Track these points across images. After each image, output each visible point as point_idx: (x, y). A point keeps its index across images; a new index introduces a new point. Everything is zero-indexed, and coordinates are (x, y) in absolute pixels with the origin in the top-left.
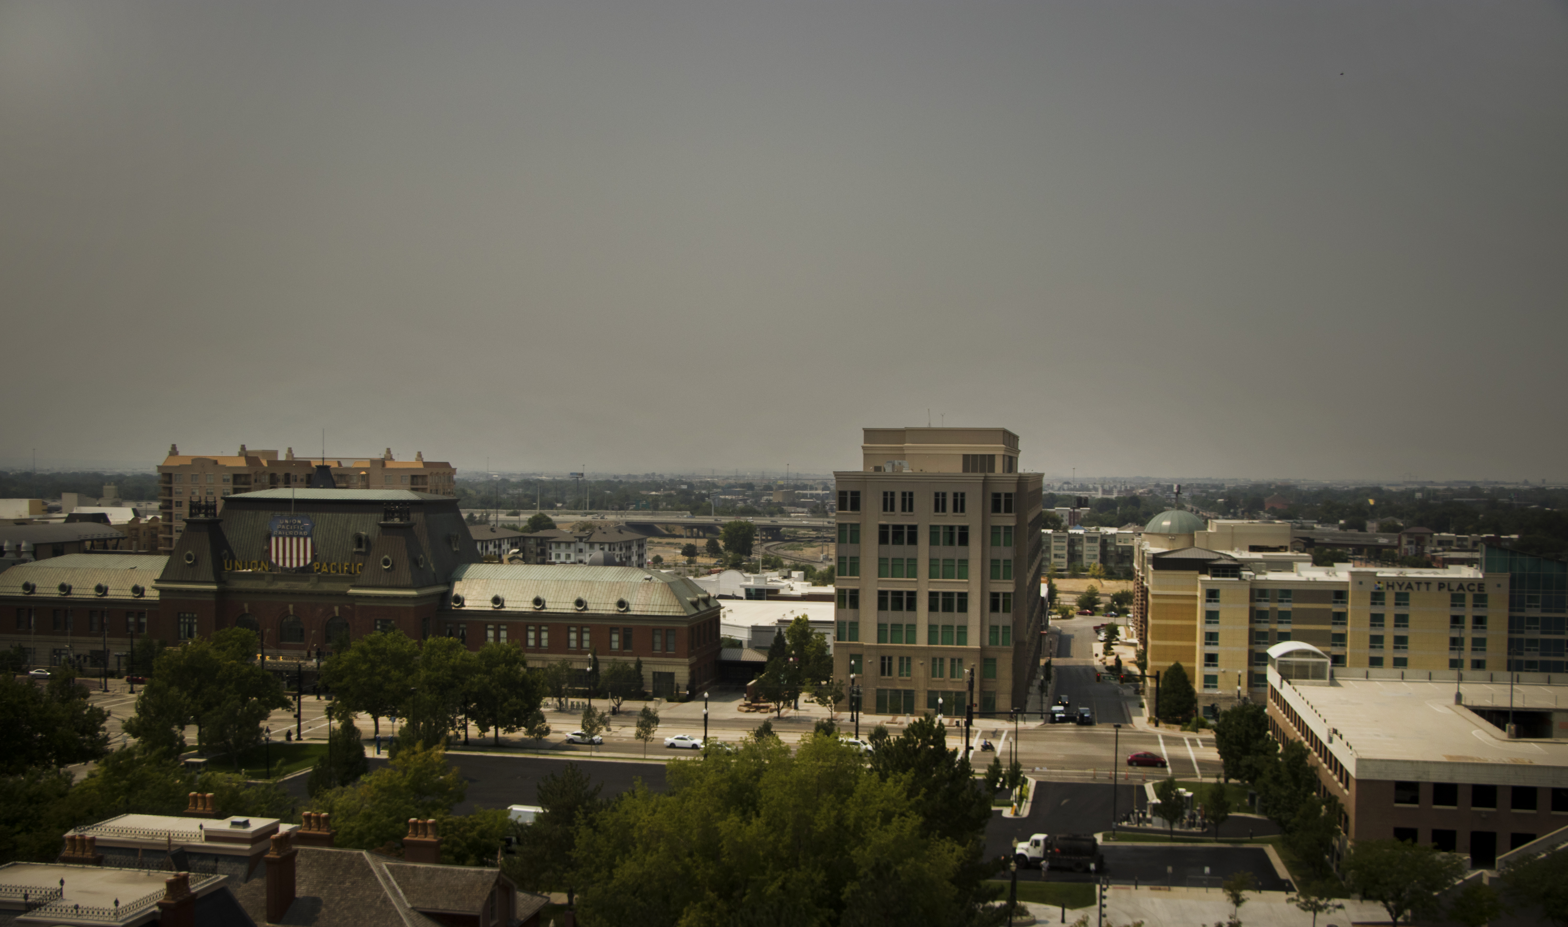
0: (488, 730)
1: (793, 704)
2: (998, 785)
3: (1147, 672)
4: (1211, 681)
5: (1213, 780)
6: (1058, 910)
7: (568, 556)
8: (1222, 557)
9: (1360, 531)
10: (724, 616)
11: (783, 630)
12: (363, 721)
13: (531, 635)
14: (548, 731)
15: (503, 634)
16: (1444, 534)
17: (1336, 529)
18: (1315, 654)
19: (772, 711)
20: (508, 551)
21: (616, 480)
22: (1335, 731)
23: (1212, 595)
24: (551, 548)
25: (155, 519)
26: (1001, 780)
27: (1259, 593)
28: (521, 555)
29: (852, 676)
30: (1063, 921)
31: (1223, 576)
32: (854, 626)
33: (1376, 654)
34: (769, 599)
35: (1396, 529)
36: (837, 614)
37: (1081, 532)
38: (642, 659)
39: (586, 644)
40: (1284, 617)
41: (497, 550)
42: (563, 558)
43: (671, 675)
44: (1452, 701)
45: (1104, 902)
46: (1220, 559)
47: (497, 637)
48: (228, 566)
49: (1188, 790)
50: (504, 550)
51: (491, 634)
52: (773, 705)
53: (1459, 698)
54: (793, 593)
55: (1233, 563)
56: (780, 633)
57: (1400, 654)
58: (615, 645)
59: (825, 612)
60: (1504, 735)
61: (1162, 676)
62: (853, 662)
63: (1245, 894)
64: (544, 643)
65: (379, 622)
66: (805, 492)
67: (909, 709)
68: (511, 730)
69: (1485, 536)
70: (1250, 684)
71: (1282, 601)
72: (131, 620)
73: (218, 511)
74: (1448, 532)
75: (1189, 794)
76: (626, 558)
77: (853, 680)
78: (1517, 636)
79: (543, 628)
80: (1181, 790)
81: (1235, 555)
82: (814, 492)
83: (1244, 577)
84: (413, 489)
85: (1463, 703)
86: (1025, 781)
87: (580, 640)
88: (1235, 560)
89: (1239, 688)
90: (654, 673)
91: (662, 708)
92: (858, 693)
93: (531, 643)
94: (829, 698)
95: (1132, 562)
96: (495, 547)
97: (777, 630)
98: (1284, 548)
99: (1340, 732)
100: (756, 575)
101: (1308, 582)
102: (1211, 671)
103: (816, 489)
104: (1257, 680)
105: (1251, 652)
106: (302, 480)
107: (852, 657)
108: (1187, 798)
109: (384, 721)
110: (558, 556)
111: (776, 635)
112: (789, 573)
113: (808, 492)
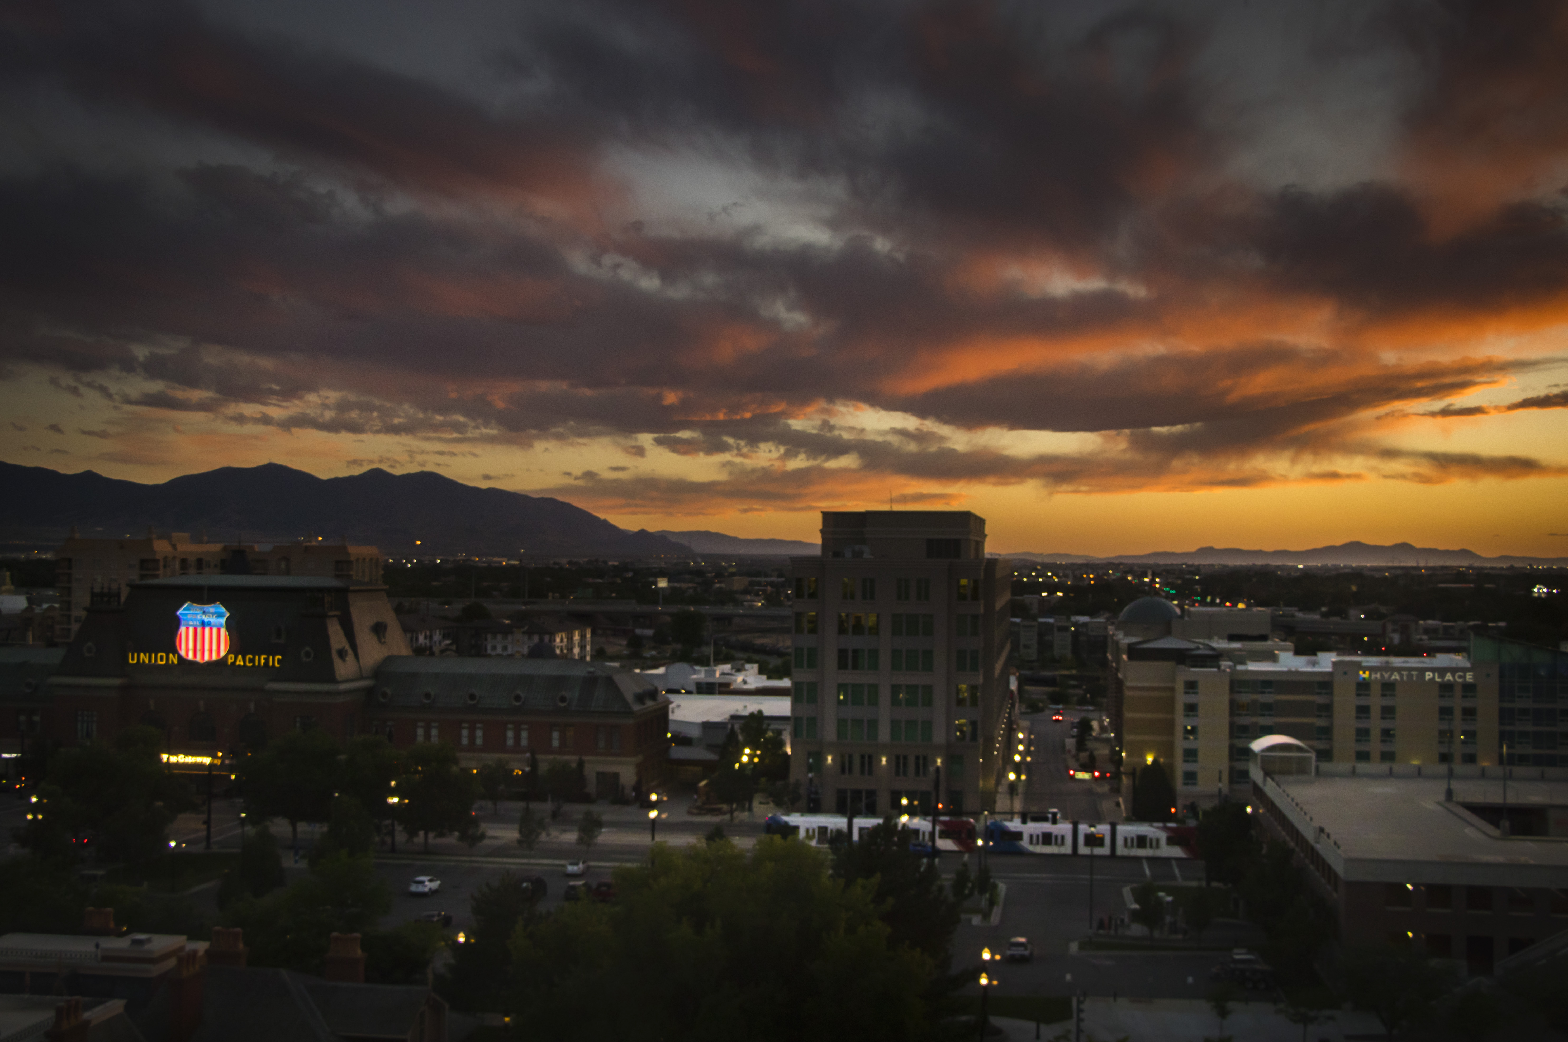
0: (417, 835)
1: (747, 805)
2: (967, 892)
3: (1122, 769)
4: (1190, 777)
5: (1194, 884)
6: (1031, 1025)
7: (505, 648)
8: (1201, 646)
9: (1342, 618)
10: (673, 712)
11: (736, 726)
12: (280, 827)
13: (465, 733)
14: (483, 836)
15: (434, 732)
16: (1430, 622)
17: (1317, 617)
18: (1298, 749)
19: (724, 813)
20: (440, 643)
21: (557, 567)
22: (1322, 830)
23: (1191, 686)
24: (486, 639)
25: (51, 608)
26: (970, 885)
27: (1238, 684)
28: (454, 647)
29: (810, 775)
30: (1038, 1037)
31: (1202, 666)
32: (813, 721)
33: (1363, 748)
34: (721, 693)
35: (1381, 617)
36: (793, 709)
37: (1051, 621)
38: (585, 758)
39: (524, 742)
40: (1267, 709)
41: (427, 641)
42: (499, 650)
43: (616, 776)
44: (1442, 797)
45: (1082, 1015)
46: (1198, 648)
47: (428, 736)
48: (133, 659)
49: (1168, 894)
50: (435, 642)
51: (420, 731)
52: (725, 807)
53: (1449, 794)
54: (746, 687)
55: (1211, 653)
56: (732, 729)
57: (1387, 748)
58: (556, 743)
59: (781, 707)
60: (1496, 833)
61: (1138, 773)
62: (811, 760)
63: (1230, 1005)
64: (479, 741)
65: (298, 719)
66: (758, 579)
67: (871, 811)
68: (441, 835)
69: (1471, 623)
70: (1231, 781)
71: (1263, 693)
72: (22, 718)
73: (123, 599)
74: (1433, 619)
75: (1169, 899)
76: (568, 650)
77: (811, 780)
78: (1508, 728)
79: (479, 725)
80: (1161, 894)
81: (1215, 645)
82: (769, 579)
83: (1222, 668)
84: (337, 576)
85: (1454, 799)
86: (995, 886)
87: (517, 738)
88: (1213, 649)
89: (1220, 785)
90: (598, 774)
91: (606, 812)
92: (816, 793)
93: (465, 741)
94: (786, 799)
95: (1105, 653)
96: (426, 637)
97: (729, 726)
98: (1264, 638)
99: (1327, 830)
100: (706, 668)
101: (1289, 672)
102: (1191, 767)
103: (771, 576)
104: (1239, 776)
105: (1232, 747)
106: (216, 566)
107: (810, 755)
108: (1168, 903)
109: (303, 827)
110: (494, 648)
111: (729, 731)
112: (743, 665)
113: (763, 579)
